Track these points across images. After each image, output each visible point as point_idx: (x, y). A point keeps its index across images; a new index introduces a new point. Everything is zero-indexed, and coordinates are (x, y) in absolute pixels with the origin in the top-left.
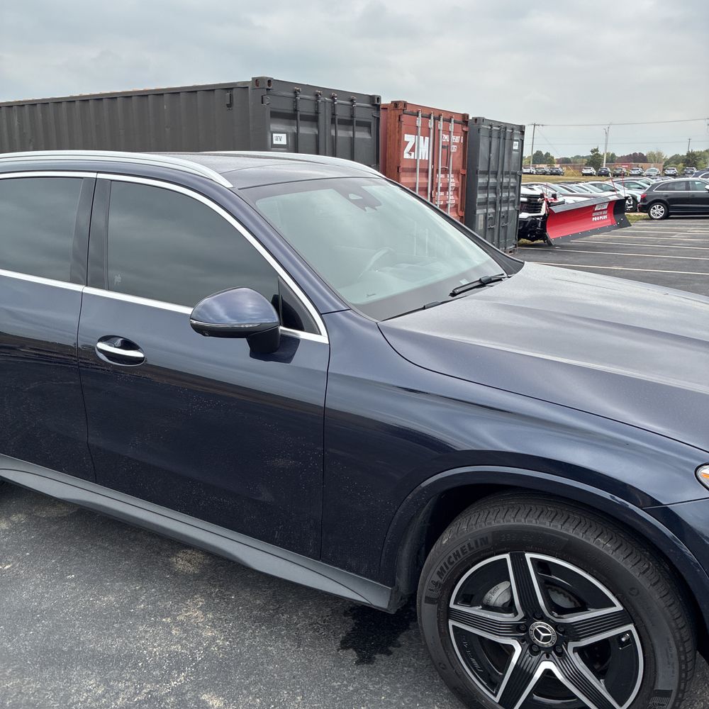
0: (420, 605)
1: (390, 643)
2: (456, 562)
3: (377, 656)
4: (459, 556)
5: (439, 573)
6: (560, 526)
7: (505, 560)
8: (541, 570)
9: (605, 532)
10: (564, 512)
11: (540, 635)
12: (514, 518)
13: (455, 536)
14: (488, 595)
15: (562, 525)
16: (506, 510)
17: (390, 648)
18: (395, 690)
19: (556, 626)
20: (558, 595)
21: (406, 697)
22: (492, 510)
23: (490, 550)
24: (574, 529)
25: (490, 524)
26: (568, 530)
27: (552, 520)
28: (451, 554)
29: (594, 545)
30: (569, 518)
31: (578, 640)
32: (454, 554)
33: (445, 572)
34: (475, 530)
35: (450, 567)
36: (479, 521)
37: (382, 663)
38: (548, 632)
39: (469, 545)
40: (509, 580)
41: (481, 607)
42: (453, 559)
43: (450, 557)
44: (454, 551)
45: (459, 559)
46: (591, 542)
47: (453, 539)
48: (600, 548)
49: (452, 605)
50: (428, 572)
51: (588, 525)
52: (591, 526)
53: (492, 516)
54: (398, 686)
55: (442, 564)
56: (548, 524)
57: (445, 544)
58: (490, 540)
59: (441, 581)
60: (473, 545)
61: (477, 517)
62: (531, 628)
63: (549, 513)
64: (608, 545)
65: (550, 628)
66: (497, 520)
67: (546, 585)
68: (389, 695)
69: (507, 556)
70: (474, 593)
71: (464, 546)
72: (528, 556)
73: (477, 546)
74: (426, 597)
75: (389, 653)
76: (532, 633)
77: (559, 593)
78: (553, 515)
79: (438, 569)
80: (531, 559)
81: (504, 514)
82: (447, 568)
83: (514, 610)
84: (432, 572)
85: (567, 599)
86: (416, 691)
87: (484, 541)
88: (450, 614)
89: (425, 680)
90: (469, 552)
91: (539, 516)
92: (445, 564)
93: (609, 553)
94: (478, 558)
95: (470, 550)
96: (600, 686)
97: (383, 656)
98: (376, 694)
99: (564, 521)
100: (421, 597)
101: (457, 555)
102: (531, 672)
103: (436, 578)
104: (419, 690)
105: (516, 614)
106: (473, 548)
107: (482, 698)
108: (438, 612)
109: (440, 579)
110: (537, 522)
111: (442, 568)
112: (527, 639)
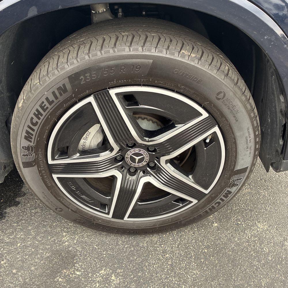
0: (21, 171)
1: (17, 195)
2: (39, 121)
3: (8, 210)
4: (42, 115)
5: (26, 138)
6: (140, 49)
7: (90, 103)
8: (127, 103)
9: (185, 43)
10: (139, 33)
11: (135, 159)
12: (88, 54)
13: (30, 94)
14: (82, 141)
15: (143, 47)
16: (76, 49)
17: (17, 200)
18: (28, 233)
19: (147, 148)
20: (143, 121)
21: (38, 235)
22: (61, 54)
23: (71, 98)
24: (156, 47)
25: (63, 68)
26: (150, 50)
27: (131, 44)
28: (32, 115)
29: (179, 59)
30: (147, 37)
31: (169, 153)
32: (35, 114)
33: (32, 135)
34: (48, 80)
35: (36, 128)
36: (50, 69)
37: (13, 214)
38: (142, 155)
39: (47, 99)
40: (99, 122)
41: (78, 154)
42: (35, 120)
43: (32, 118)
44: (34, 111)
45: (42, 118)
46: (176, 57)
47: (28, 98)
48: (185, 60)
49: (50, 162)
50: (16, 140)
51: (168, 40)
52: (171, 41)
53: (63, 60)
54: (30, 228)
55: (26, 128)
56: (127, 49)
57: (22, 106)
58: (69, 87)
59: (32, 144)
60: (51, 98)
61: (47, 67)
62: (126, 156)
63: (125, 38)
64: (193, 55)
65: (142, 151)
66: (70, 61)
67: (134, 116)
68: (24, 240)
69: (91, 99)
70: (67, 145)
71: (43, 102)
72: (113, 92)
73: (56, 98)
74: (23, 163)
75: (17, 204)
76: (128, 160)
77: (144, 119)
78: (130, 39)
79: (24, 134)
80: (117, 95)
81: (76, 52)
82: (33, 130)
83: (109, 147)
84: (19, 138)
85: (151, 122)
86: (45, 226)
87: (62, 90)
88: (52, 169)
89: (50, 214)
90: (50, 107)
91: (115, 44)
92: (29, 127)
93: (194, 63)
94: (62, 110)
95: (50, 104)
96: (189, 181)
97: (13, 208)
98: (12, 244)
99: (143, 41)
100: (19, 164)
101: (38, 114)
102: (133, 188)
103: (26, 143)
104: (47, 225)
105: (112, 150)
106: (53, 101)
107: (98, 219)
108: (40, 172)
109: (29, 143)
110: (114, 52)
111: (27, 132)
112: (124, 165)
